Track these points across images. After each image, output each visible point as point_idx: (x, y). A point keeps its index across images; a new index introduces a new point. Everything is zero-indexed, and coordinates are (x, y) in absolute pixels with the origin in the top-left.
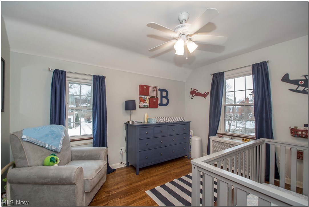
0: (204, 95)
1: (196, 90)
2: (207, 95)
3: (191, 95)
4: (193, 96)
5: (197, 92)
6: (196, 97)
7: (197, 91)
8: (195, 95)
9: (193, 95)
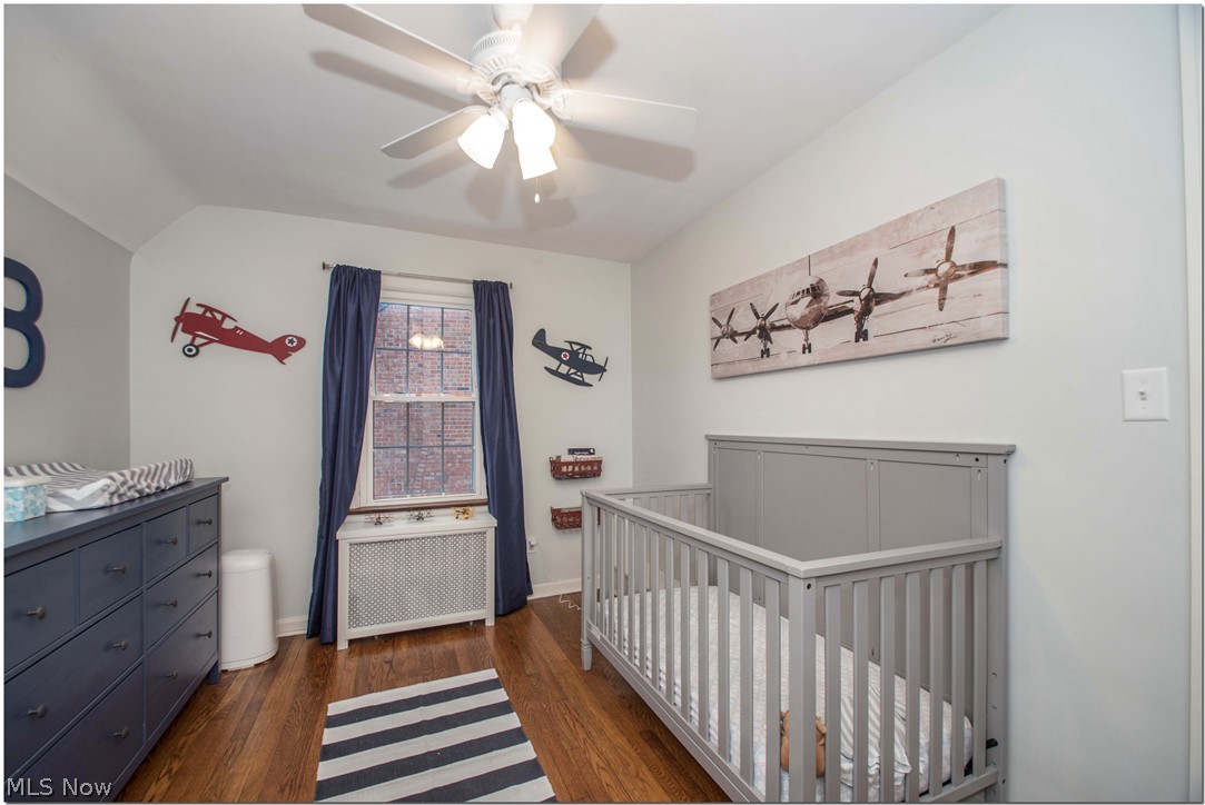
0: (281, 349)
1: (225, 316)
2: (295, 349)
3: (179, 333)
4: (199, 341)
5: (228, 325)
6: (216, 353)
7: (227, 321)
8: (211, 341)
9: (195, 336)
